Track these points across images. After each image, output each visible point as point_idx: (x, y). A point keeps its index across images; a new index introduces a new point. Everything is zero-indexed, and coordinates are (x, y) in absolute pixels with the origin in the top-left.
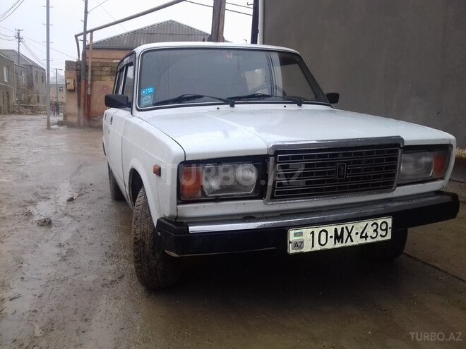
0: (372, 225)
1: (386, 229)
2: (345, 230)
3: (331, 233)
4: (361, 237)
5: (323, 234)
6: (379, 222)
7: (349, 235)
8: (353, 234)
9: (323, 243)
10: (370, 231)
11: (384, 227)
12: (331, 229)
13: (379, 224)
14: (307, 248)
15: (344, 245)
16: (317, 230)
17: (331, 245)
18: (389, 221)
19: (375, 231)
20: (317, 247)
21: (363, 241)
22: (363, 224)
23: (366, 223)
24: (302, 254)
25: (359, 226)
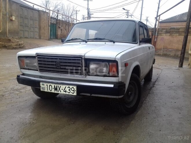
0: (68, 88)
1: (74, 91)
2: (58, 87)
3: (53, 87)
4: (64, 91)
5: (51, 86)
6: (71, 87)
7: (59, 89)
8: (61, 89)
9: (51, 90)
10: (67, 89)
11: (73, 89)
12: (53, 85)
13: (71, 88)
14: (46, 90)
15: (58, 92)
16: (49, 85)
17: (53, 91)
18: (75, 87)
19: (69, 90)
20: (49, 91)
21: (65, 93)
22: (64, 86)
23: (65, 86)
24: (44, 92)
25: (63, 87)
